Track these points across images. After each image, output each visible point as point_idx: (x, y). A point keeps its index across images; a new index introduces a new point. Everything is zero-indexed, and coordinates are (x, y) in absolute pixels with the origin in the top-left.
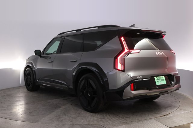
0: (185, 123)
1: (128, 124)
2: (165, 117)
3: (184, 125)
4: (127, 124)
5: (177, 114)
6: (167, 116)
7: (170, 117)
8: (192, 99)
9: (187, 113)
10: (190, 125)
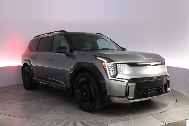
0: (181, 120)
1: (127, 120)
2: (162, 113)
3: (180, 121)
4: (125, 120)
5: (173, 111)
6: (164, 113)
7: (167, 114)
8: (188, 96)
9: (183, 110)
10: (186, 121)
